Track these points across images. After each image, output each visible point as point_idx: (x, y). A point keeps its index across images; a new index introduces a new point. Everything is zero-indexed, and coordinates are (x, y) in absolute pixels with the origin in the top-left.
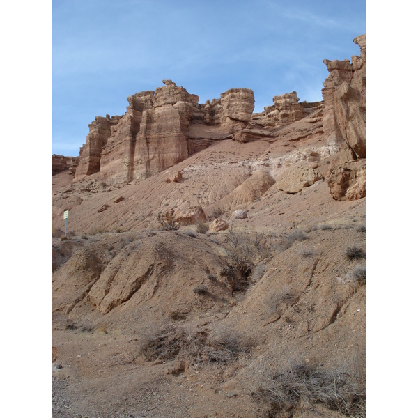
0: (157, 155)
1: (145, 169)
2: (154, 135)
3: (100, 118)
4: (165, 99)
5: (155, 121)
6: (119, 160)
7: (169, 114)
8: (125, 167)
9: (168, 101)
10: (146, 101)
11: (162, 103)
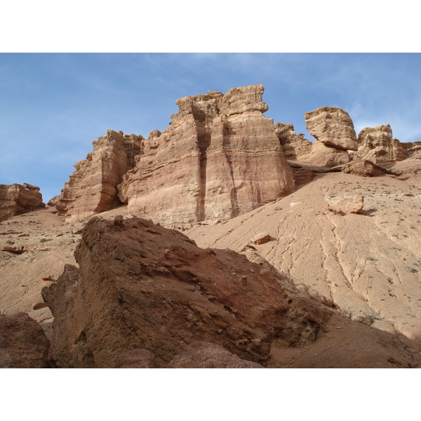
0: (247, 182)
1: (229, 202)
2: (237, 152)
3: (113, 132)
4: (249, 103)
5: (235, 133)
6: (177, 186)
7: (258, 124)
8: (191, 198)
9: (254, 107)
10: (209, 107)
11: (245, 108)
